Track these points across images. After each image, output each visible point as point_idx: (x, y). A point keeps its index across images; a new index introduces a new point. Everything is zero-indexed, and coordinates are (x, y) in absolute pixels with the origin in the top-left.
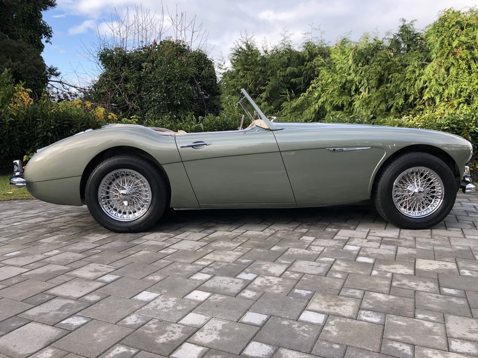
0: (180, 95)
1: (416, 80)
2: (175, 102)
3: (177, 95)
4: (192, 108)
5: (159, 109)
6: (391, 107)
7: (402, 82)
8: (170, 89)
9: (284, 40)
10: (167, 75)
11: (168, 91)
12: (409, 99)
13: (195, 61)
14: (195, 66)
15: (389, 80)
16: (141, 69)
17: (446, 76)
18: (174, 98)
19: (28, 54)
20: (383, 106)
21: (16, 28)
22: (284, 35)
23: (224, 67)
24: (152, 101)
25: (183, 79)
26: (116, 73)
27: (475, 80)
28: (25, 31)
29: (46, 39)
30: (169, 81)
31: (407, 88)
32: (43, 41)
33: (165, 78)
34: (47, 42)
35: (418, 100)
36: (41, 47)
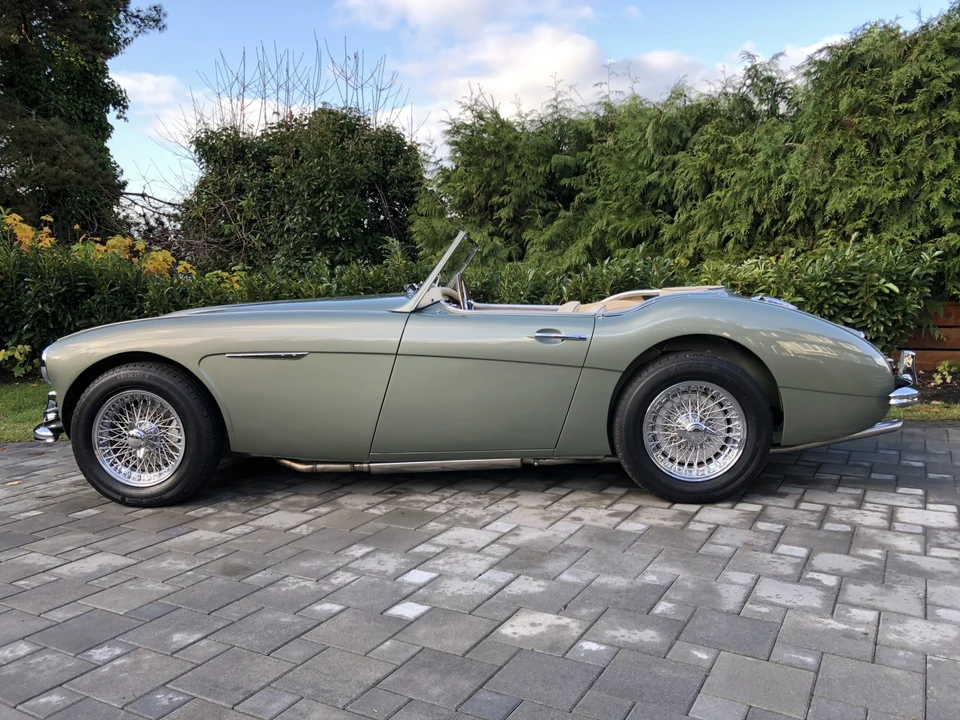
0: (339, 219)
1: (771, 182)
2: (329, 232)
3: (332, 218)
4: (366, 244)
5: (297, 247)
6: (728, 238)
7: (745, 187)
8: (319, 207)
9: (555, 99)
10: (313, 180)
11: (315, 211)
12: (762, 221)
13: (377, 149)
14: (376, 159)
15: (722, 181)
16: (268, 168)
17: (827, 172)
18: (327, 224)
19: (65, 146)
20: (713, 237)
21: (53, 95)
22: (554, 89)
23: (433, 160)
24: (284, 232)
25: (346, 187)
26: (222, 179)
27: (886, 180)
28: (74, 101)
29: (117, 112)
30: (318, 191)
31: (756, 198)
32: (111, 117)
33: (309, 185)
34: (119, 117)
35: (780, 223)
36: (105, 130)
